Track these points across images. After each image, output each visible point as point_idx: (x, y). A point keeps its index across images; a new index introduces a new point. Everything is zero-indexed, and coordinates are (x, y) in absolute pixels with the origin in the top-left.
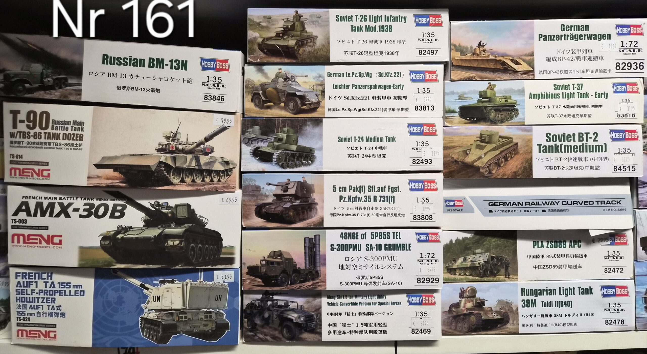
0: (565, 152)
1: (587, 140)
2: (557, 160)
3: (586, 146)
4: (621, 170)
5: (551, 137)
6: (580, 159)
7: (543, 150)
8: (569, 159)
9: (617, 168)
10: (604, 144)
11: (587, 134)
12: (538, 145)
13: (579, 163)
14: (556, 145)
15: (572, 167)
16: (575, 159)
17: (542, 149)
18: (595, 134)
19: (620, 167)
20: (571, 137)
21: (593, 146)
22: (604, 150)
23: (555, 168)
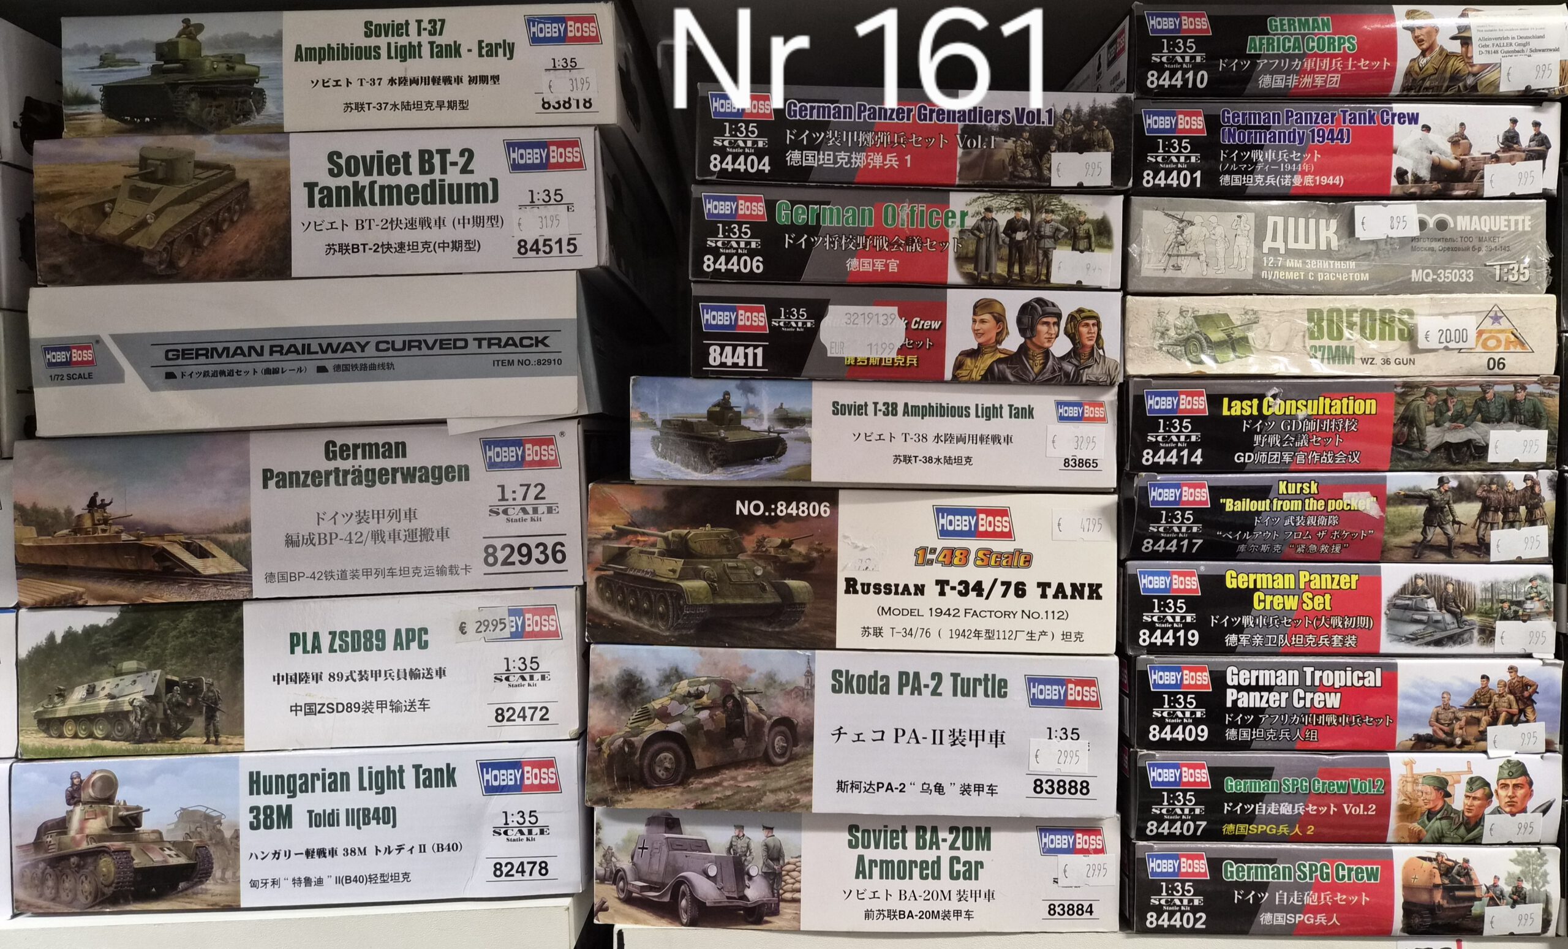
0: (382, 203)
1: (444, 171)
2: (360, 227)
3: (442, 187)
4: (538, 251)
5: (342, 162)
6: (425, 222)
7: (321, 201)
8: (394, 223)
9: (529, 247)
10: (491, 179)
11: (443, 153)
12: (306, 185)
13: (420, 235)
14: (356, 184)
15: (401, 246)
16: (411, 224)
17: (317, 197)
18: (466, 154)
19: (536, 242)
20: (397, 162)
21: (459, 186)
22: (490, 197)
23: (355, 248)
